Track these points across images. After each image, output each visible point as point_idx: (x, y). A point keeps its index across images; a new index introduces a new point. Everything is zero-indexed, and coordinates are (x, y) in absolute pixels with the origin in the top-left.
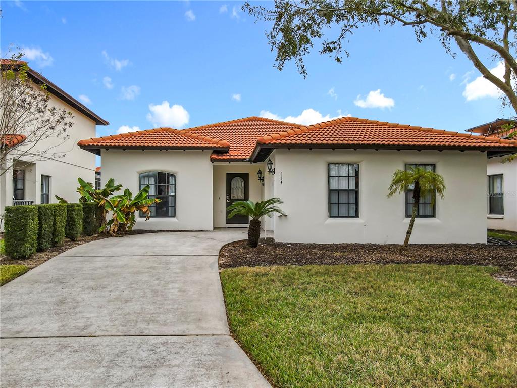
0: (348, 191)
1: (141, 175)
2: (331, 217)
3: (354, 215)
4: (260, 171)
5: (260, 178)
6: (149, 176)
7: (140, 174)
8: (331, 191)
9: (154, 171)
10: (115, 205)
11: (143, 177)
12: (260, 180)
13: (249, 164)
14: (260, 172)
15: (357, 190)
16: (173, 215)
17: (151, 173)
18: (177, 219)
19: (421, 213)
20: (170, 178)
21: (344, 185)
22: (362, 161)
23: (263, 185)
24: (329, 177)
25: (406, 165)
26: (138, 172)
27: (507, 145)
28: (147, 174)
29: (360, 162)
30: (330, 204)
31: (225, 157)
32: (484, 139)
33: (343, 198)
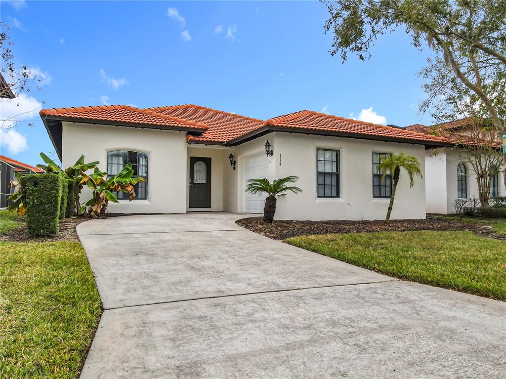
0: (331, 174)
1: (110, 153)
2: (319, 197)
3: (336, 195)
4: (231, 154)
5: (231, 162)
6: (118, 155)
7: (108, 152)
8: (319, 173)
9: (124, 150)
10: (98, 183)
11: (112, 155)
12: (232, 163)
13: (224, 148)
14: (231, 156)
15: (337, 173)
16: (143, 197)
17: (121, 152)
18: (150, 202)
19: (383, 194)
20: (141, 158)
21: (328, 169)
22: (342, 148)
23: (234, 168)
24: (317, 160)
25: (373, 153)
26: (106, 150)
27: (439, 141)
28: (116, 152)
29: (341, 149)
30: (318, 185)
31: (201, 139)
32: (423, 136)
33: (328, 181)
